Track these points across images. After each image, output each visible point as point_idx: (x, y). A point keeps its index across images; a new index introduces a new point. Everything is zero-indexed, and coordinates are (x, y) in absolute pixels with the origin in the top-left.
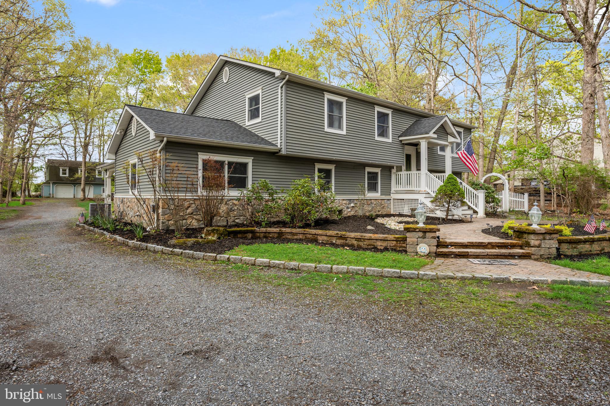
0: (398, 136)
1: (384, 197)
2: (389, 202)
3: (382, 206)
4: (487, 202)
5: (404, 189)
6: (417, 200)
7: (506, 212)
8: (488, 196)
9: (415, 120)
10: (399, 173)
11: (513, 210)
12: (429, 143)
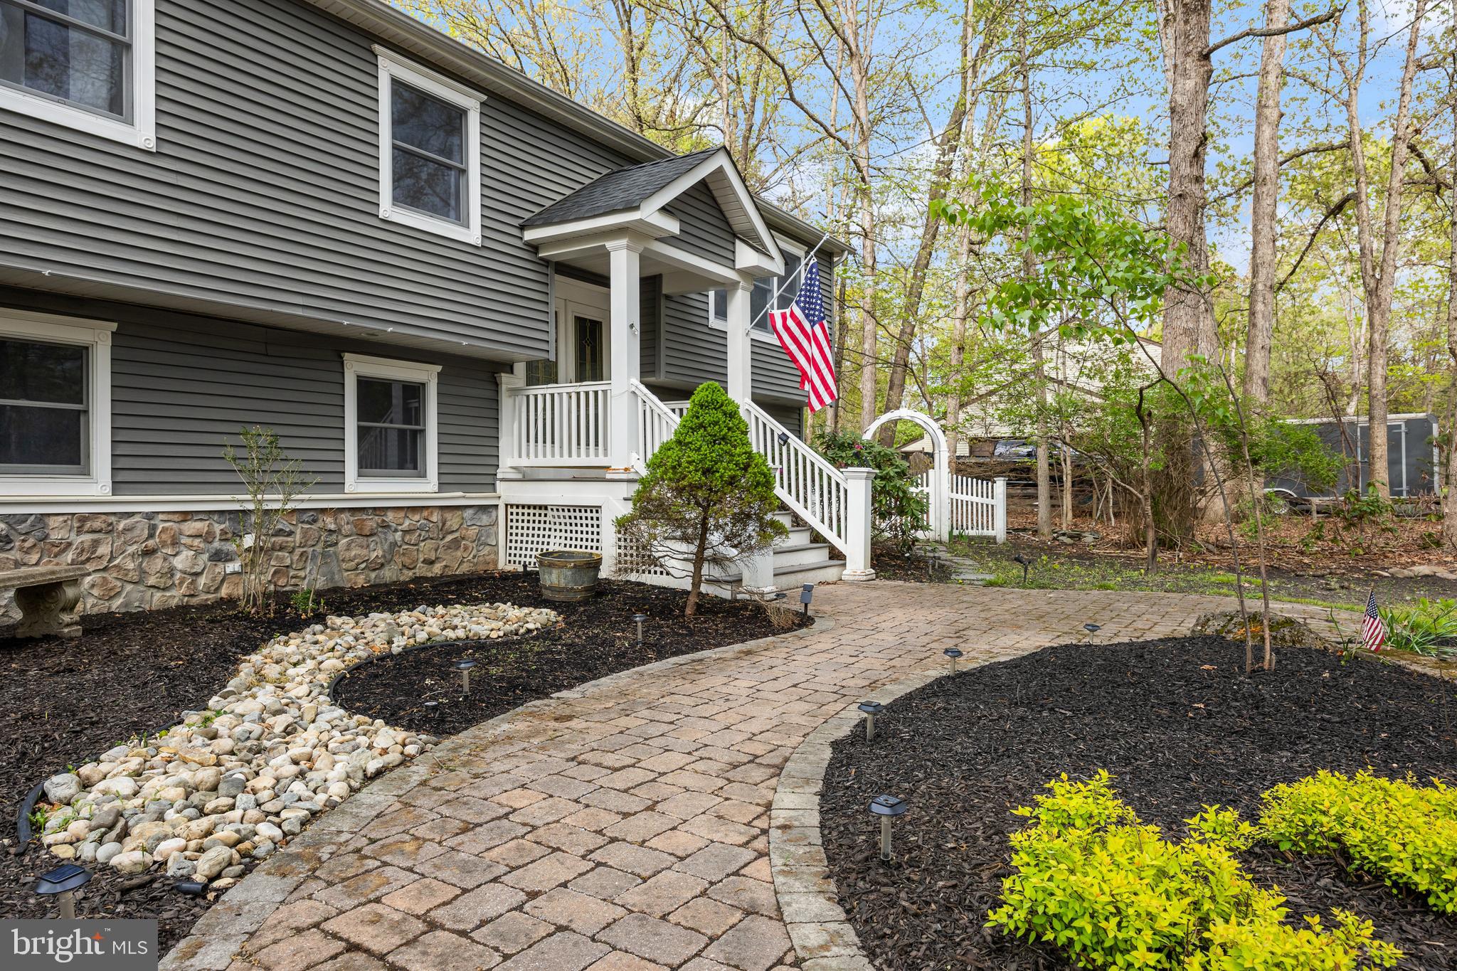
0: (516, 222)
1: (455, 497)
2: (485, 519)
3: (449, 538)
4: (880, 512)
5: (566, 461)
6: (598, 509)
7: (940, 542)
8: (883, 491)
9: (605, 172)
10: (540, 390)
11: (961, 536)
12: (645, 259)
